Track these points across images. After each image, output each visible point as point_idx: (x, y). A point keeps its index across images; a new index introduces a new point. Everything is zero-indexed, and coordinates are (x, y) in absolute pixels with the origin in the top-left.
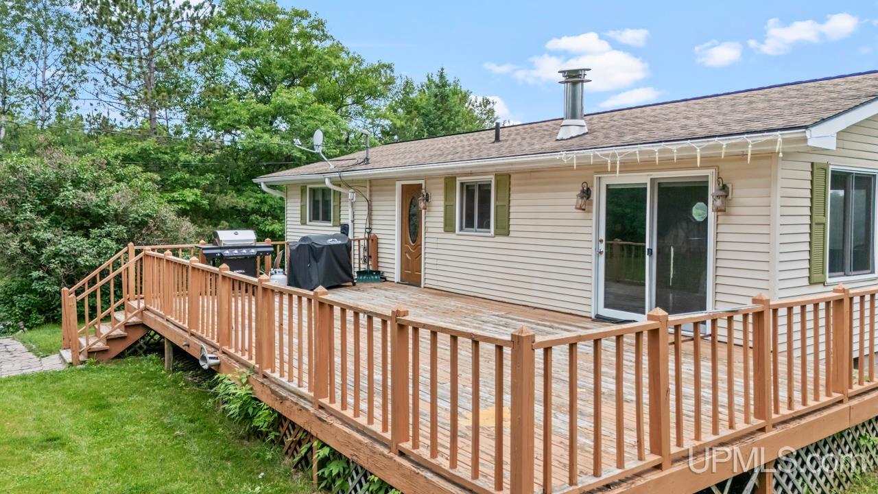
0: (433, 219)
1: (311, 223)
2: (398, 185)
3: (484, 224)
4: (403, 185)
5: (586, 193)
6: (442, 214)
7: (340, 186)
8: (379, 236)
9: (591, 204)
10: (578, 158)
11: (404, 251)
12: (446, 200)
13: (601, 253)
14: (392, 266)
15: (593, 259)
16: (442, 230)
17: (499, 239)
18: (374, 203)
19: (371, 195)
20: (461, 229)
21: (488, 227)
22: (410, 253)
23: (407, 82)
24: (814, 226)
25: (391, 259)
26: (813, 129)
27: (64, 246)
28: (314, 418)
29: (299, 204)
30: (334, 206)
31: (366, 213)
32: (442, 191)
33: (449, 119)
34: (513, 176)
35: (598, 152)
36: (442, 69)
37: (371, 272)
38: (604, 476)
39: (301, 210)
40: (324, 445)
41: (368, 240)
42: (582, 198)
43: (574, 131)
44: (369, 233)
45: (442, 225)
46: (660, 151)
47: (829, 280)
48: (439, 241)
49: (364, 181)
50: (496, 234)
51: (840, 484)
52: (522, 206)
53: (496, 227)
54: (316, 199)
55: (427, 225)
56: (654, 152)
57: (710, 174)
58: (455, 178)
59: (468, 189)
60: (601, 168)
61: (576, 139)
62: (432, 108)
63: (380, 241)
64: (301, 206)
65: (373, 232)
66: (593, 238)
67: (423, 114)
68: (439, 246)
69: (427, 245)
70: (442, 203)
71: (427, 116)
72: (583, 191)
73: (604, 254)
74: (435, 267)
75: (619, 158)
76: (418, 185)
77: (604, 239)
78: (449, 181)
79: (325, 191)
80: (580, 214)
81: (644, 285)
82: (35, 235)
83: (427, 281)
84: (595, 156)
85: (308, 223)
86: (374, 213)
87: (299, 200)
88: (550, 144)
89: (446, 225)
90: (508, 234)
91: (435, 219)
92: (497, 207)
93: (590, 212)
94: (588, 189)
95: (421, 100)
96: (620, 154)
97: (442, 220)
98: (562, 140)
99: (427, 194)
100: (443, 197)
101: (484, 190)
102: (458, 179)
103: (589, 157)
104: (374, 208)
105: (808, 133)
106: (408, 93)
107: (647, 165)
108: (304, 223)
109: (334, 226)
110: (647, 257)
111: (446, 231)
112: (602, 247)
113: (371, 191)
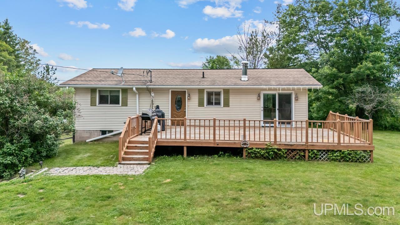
4: (172, 91)
5: (259, 96)
6: (197, 101)
11: (173, 114)
13: (262, 110)
20: (207, 106)
21: (219, 104)
22: (176, 115)
30: (122, 98)
32: (197, 94)
34: (230, 90)
50: (224, 106)
52: (234, 99)
57: (293, 92)
58: (204, 90)
64: (91, 98)
70: (197, 97)
76: (184, 91)
77: (263, 107)
78: (201, 91)
85: (97, 105)
87: (90, 95)
89: (199, 104)
90: (229, 106)
91: (193, 103)
92: (224, 99)
93: (260, 100)
99: (189, 94)
108: (93, 105)
109: (122, 106)
110: (277, 111)
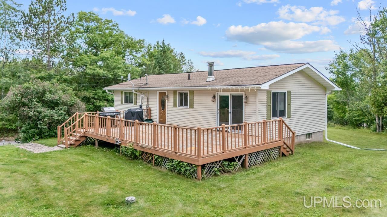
0: (170, 104)
1: (125, 104)
2: (158, 92)
3: (186, 105)
4: (159, 92)
5: (214, 97)
6: (173, 102)
7: (136, 92)
8: (151, 108)
9: (215, 100)
10: (212, 88)
11: (160, 113)
12: (174, 97)
13: (218, 113)
14: (156, 118)
15: (216, 115)
16: (173, 107)
17: (190, 109)
18: (149, 98)
19: (148, 95)
20: (179, 106)
21: (187, 105)
22: (162, 114)
23: (149, 45)
24: (268, 106)
25: (155, 115)
26: (262, 85)
27: (48, 113)
28: (154, 150)
29: (120, 97)
30: (134, 98)
31: (147, 101)
32: (173, 95)
33: (167, 60)
34: (194, 91)
35: (217, 87)
36: (164, 41)
37: (149, 120)
38: (213, 153)
39: (121, 99)
40: (156, 155)
41: (148, 110)
42: (213, 98)
43: (211, 79)
44: (148, 107)
45: (173, 105)
46: (231, 88)
47: (272, 119)
48: (172, 110)
49: (146, 91)
50: (190, 108)
51: (265, 162)
52: (197, 100)
53: (190, 106)
54: (127, 95)
55: (168, 105)
56: (229, 88)
57: (243, 93)
58: (177, 91)
59: (181, 94)
60: (217, 91)
61: (211, 82)
62: (160, 56)
63: (151, 110)
64: (121, 98)
65: (149, 107)
66: (216, 109)
67: (156, 58)
68: (172, 111)
69: (168, 111)
70: (173, 98)
71: (158, 59)
72: (213, 96)
73: (219, 113)
74: (170, 118)
75: (221, 89)
76: (165, 92)
77: (219, 109)
78: (175, 92)
79: (131, 93)
80: (213, 103)
81: (229, 122)
82: (38, 109)
83: (168, 122)
84: (216, 88)
85: (124, 104)
86: (149, 101)
87: (120, 96)
88: (205, 83)
89: (174, 105)
90: (193, 108)
91: (170, 103)
92: (190, 100)
93: (215, 102)
94: (215, 96)
95: (155, 52)
96: (222, 88)
97: (173, 103)
98: (208, 82)
99: (168, 96)
100: (173, 97)
101: (186, 95)
102: (178, 91)
103: (214, 88)
104: (149, 99)
105: (261, 86)
106: (149, 50)
107: (228, 91)
108: (122, 103)
109: (134, 105)
110: (229, 114)
111: (174, 107)
112: (219, 111)
113: (148, 94)
